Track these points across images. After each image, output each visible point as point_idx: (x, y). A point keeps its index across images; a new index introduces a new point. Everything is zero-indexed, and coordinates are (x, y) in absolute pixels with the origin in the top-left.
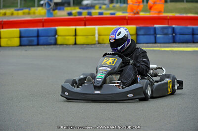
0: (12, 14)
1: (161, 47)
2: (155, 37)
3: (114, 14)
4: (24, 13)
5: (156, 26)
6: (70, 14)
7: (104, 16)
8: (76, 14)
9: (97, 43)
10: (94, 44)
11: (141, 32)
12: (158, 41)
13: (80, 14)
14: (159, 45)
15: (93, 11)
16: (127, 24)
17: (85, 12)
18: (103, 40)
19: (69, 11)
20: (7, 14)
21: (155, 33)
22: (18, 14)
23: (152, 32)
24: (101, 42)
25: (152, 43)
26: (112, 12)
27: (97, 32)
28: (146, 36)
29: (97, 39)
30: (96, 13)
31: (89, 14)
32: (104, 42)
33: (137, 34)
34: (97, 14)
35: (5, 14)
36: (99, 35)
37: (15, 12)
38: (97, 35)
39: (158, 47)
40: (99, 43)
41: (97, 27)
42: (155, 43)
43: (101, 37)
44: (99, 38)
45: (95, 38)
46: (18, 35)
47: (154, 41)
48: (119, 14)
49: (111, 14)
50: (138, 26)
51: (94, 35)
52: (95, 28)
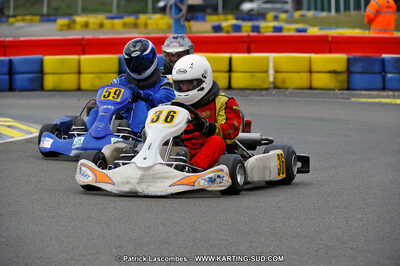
0: (101, 25)
1: (394, 97)
2: (384, 78)
3: (305, 31)
4: (125, 25)
5: (384, 56)
6: (217, 29)
7: (284, 33)
8: (230, 29)
9: (272, 86)
10: (267, 89)
11: (357, 68)
12: (388, 85)
13: (237, 28)
14: (390, 93)
15: (262, 24)
16: (330, 52)
17: (247, 26)
18: (284, 81)
19: (216, 23)
20: (91, 26)
21: (383, 71)
22: (113, 25)
23: (378, 68)
24: (280, 84)
25: (378, 90)
26: (300, 26)
27: (271, 65)
28: (365, 76)
29: (271, 79)
30: (267, 27)
31: (256, 29)
32: (286, 86)
33: (349, 72)
34: (271, 30)
35: (86, 25)
36: (276, 72)
37: (108, 22)
38: (271, 72)
39: (388, 97)
40: (275, 87)
41: (272, 56)
42: (384, 89)
43: (281, 76)
44: (275, 78)
45: (268, 76)
46: (115, 67)
47: (380, 85)
48: (313, 31)
49: (298, 30)
50: (350, 56)
51: (267, 72)
52: (268, 58)
